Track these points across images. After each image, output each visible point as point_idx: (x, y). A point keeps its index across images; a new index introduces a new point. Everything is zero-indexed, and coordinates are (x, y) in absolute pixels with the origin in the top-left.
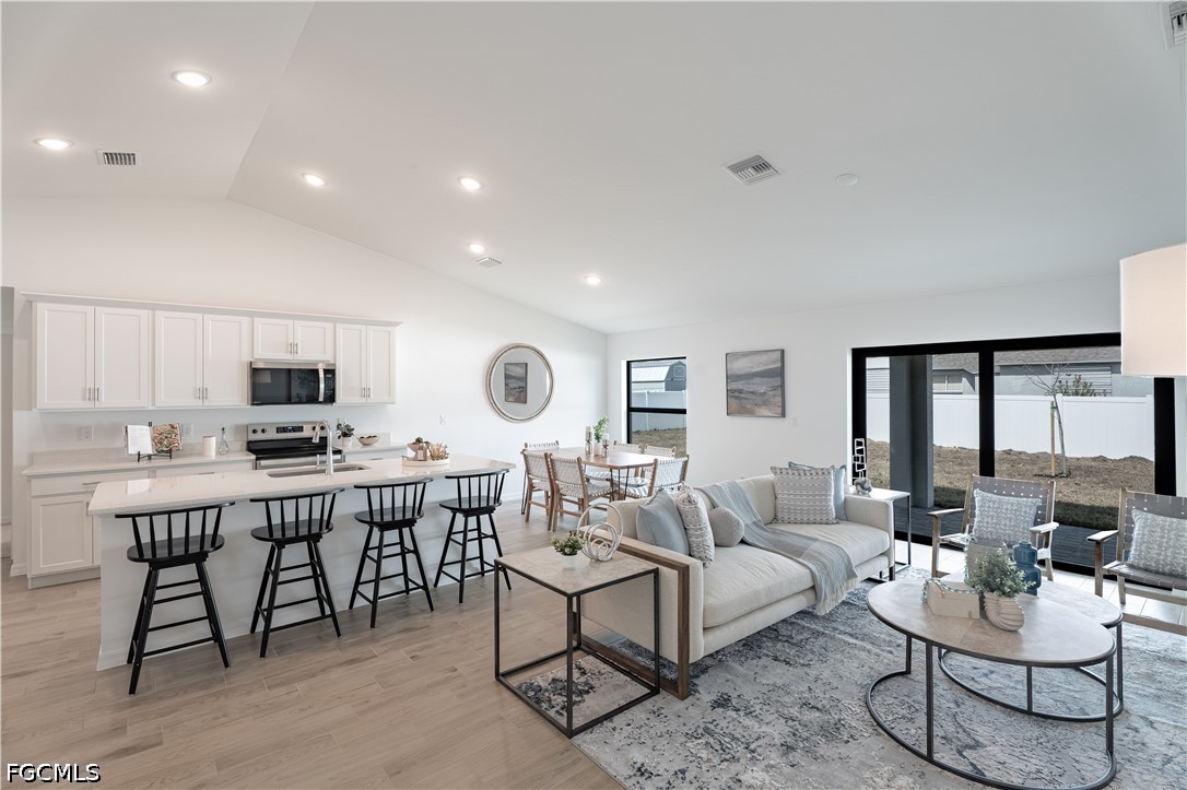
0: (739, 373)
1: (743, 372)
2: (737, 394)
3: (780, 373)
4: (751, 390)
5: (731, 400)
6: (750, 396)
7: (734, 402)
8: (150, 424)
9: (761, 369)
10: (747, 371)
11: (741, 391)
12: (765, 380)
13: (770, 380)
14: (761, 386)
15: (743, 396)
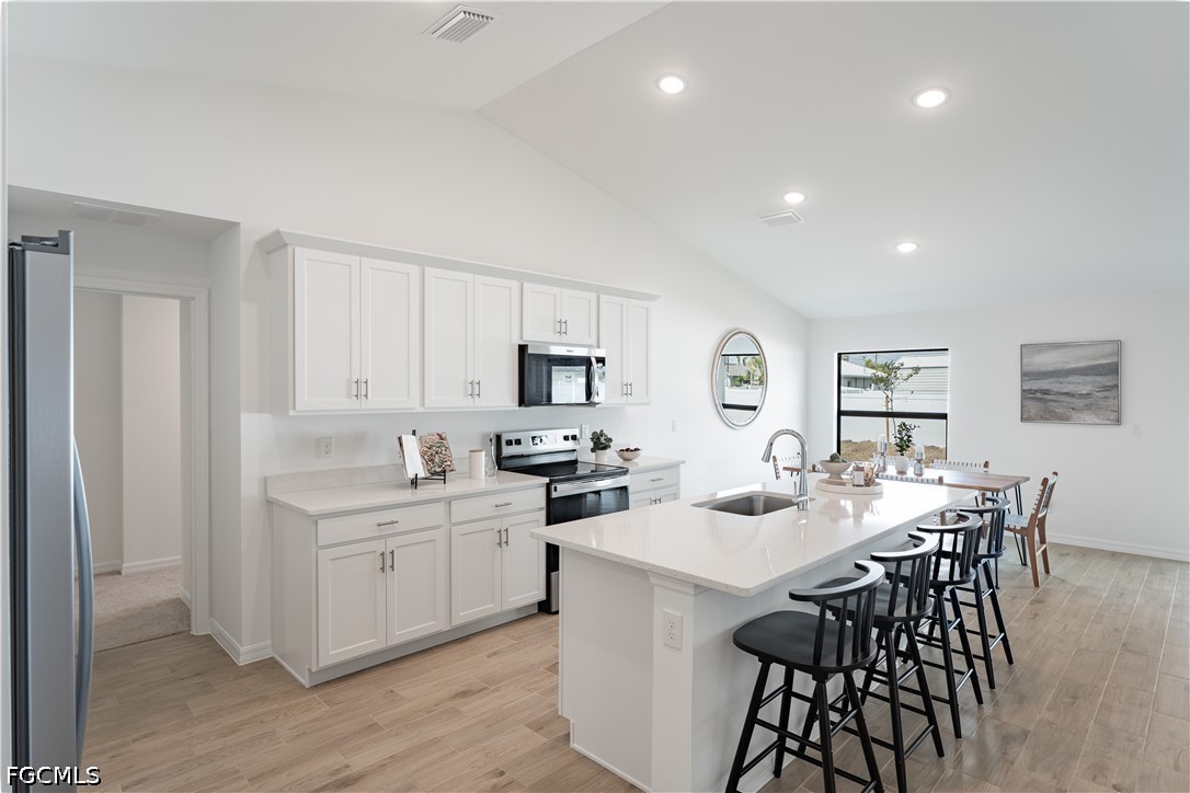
0: (1044, 369)
1: (1051, 368)
2: (1038, 395)
3: (1113, 370)
4: (1064, 391)
5: (1027, 403)
6: (1063, 398)
7: (1034, 407)
8: (414, 433)
9: (1083, 364)
10: (1059, 366)
11: (1046, 392)
12: (1090, 379)
13: (1099, 379)
14: (1083, 386)
15: (1049, 397)
